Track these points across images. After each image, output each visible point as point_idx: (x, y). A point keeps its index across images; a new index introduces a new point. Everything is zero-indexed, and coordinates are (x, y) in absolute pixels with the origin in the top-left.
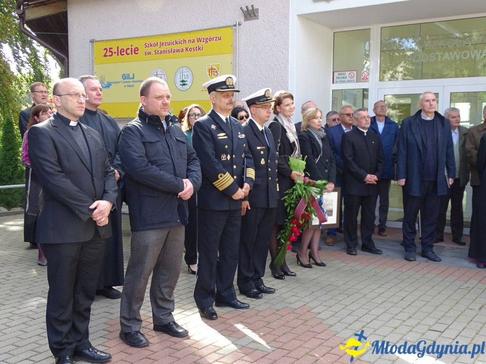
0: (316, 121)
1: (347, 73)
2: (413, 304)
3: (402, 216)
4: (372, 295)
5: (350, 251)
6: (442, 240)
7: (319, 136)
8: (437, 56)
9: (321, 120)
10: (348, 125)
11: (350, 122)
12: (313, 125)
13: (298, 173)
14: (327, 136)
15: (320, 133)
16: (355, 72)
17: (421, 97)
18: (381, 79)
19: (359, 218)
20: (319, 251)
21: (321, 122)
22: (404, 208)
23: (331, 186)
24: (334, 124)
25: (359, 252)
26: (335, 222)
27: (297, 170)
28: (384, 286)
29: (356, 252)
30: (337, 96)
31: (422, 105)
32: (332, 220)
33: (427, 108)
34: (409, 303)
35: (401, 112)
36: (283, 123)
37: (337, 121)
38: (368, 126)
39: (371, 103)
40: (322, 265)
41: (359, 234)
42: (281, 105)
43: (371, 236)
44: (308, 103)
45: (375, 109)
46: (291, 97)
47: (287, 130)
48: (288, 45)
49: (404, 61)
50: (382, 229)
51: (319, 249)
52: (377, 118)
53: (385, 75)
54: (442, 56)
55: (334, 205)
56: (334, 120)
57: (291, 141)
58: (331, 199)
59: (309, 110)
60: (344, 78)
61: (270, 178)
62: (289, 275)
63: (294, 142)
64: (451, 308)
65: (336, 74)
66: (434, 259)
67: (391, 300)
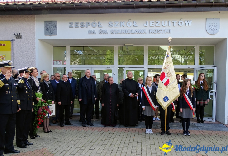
0: (47, 78)
1: (59, 62)
2: (84, 142)
3: (79, 111)
4: (70, 140)
5: (61, 125)
6: (92, 118)
7: (48, 84)
8: (89, 58)
9: (49, 78)
10: (58, 80)
11: (59, 79)
12: (46, 80)
13: (39, 98)
14: (51, 83)
15: (48, 82)
16: (61, 61)
17: (86, 71)
18: (71, 64)
19: (64, 113)
20: (49, 126)
21: (48, 78)
22: (80, 108)
23: (53, 102)
24: (53, 79)
25: (64, 125)
26: (54, 115)
27: (38, 97)
28: (74, 137)
29: (63, 125)
30: (55, 69)
31: (86, 74)
32: (53, 114)
33: (88, 75)
34: (82, 141)
35: (78, 75)
36: (34, 79)
37: (54, 78)
38: (67, 80)
39: (67, 72)
40: (51, 131)
41: (64, 119)
42: (33, 72)
43: (69, 119)
44: (43, 71)
45: (68, 75)
46: (36, 69)
47: (35, 82)
48: (35, 50)
49: (79, 58)
50: (71, 116)
51: (49, 125)
52: (69, 78)
53: (72, 62)
54: (91, 58)
55: (54, 109)
56: (53, 78)
57: (37, 86)
58: (53, 107)
59: (44, 74)
60: (57, 63)
61: (29, 99)
62: (37, 137)
63: (38, 87)
64: (96, 141)
65: (54, 62)
66: (92, 125)
67: (76, 141)
